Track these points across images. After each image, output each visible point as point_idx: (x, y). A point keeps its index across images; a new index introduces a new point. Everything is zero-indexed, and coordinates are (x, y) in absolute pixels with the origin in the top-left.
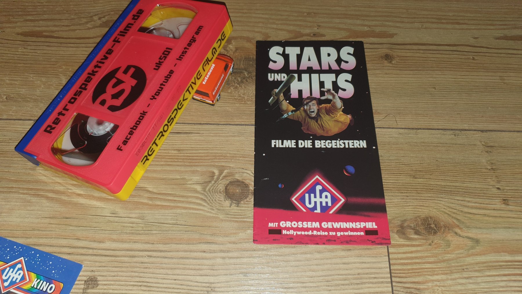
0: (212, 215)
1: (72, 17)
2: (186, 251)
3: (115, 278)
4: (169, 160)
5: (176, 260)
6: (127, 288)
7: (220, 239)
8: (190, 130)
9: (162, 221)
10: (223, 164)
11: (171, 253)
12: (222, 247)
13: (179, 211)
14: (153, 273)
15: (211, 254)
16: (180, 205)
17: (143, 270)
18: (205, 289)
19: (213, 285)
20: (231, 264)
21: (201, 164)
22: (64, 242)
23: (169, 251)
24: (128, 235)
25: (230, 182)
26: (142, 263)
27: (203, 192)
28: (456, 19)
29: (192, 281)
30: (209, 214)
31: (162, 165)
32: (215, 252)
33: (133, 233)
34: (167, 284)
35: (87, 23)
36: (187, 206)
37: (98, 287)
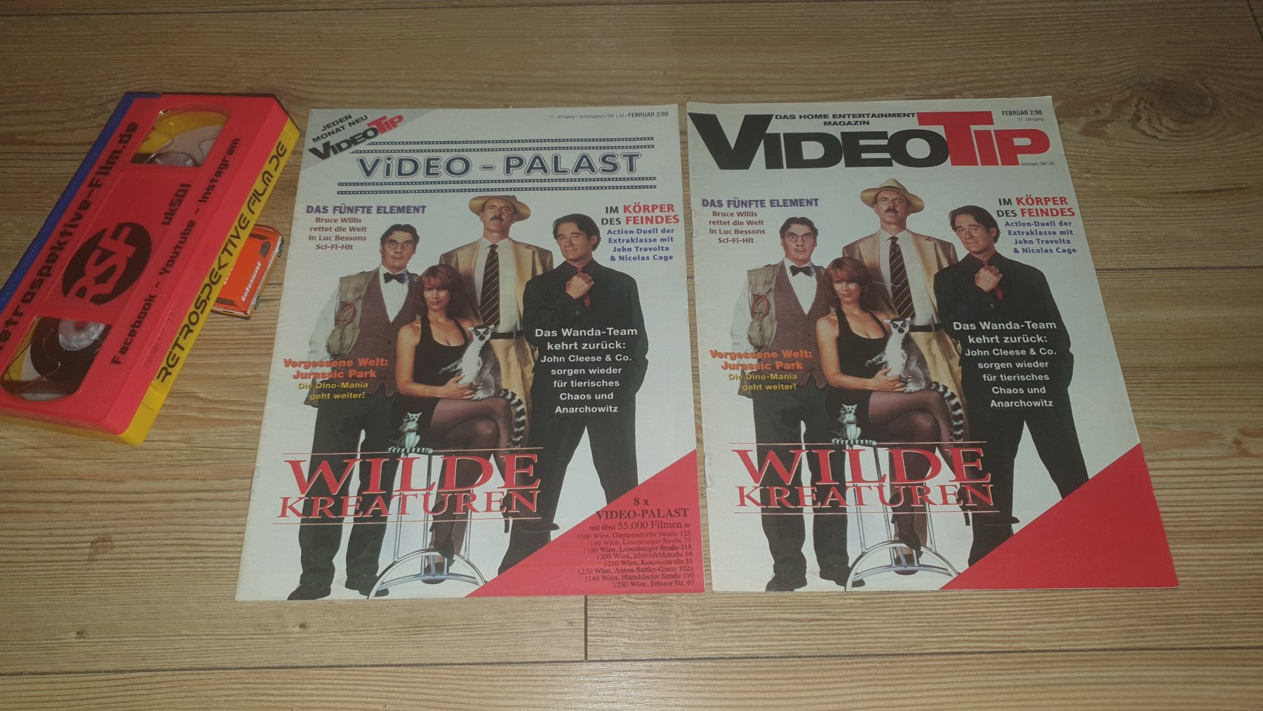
1: (70, 105)
3: (141, 536)
4: (234, 347)
5: (242, 503)
6: (161, 549)
8: (270, 296)
9: (221, 445)
11: (234, 493)
14: (202, 525)
17: (186, 521)
22: (57, 485)
23: (230, 491)
24: (163, 469)
26: (186, 510)
28: (748, 85)
31: (222, 355)
33: (172, 466)
34: (225, 540)
35: (96, 116)
37: (114, 550)
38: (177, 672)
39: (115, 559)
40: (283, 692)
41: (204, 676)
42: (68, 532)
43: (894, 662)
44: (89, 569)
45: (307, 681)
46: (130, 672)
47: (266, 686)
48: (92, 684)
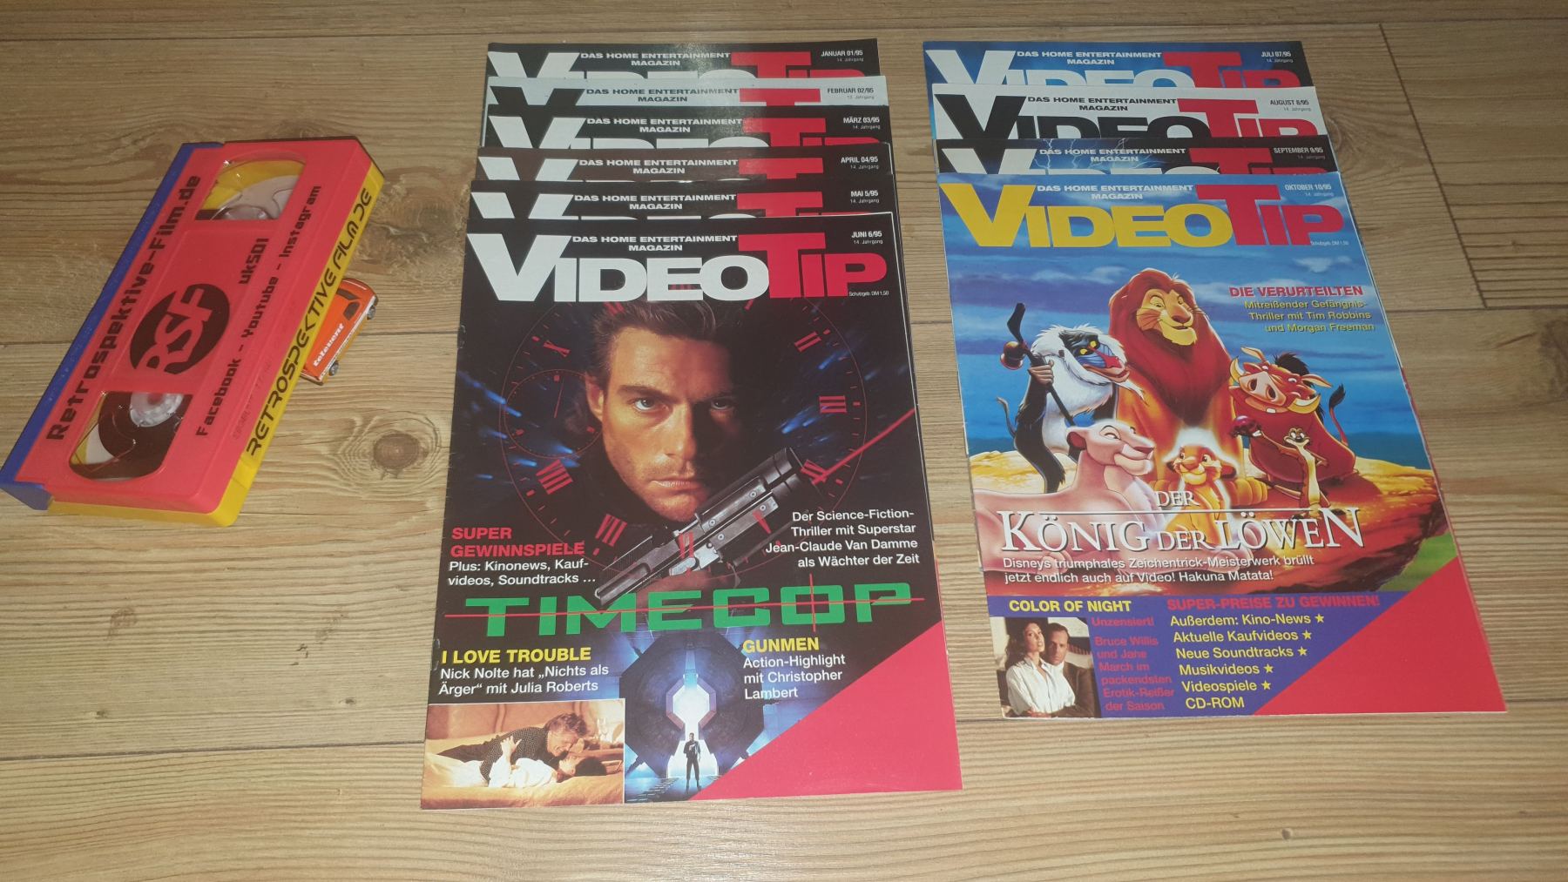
0: (346, 494)
1: (77, 140)
2: (300, 556)
3: (167, 608)
5: (280, 571)
7: (363, 533)
9: (256, 510)
10: (372, 406)
11: (271, 562)
12: (362, 547)
13: (286, 491)
14: (236, 596)
15: (344, 559)
16: (289, 480)
17: (218, 591)
18: (330, 615)
19: (344, 608)
20: (380, 572)
21: (330, 407)
22: (72, 555)
23: (267, 559)
25: (384, 437)
26: (217, 580)
27: (331, 457)
29: (307, 604)
30: (340, 494)
32: (351, 556)
35: (108, 151)
36: (302, 481)
37: (137, 624)
38: (210, 753)
39: (139, 634)
40: (328, 771)
41: (240, 755)
42: (85, 605)
43: (993, 727)
44: (109, 645)
45: (355, 760)
46: (158, 753)
47: (309, 765)
48: (117, 767)
